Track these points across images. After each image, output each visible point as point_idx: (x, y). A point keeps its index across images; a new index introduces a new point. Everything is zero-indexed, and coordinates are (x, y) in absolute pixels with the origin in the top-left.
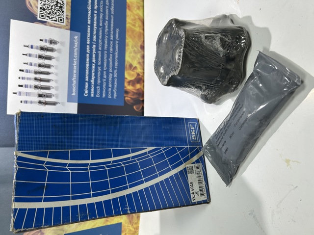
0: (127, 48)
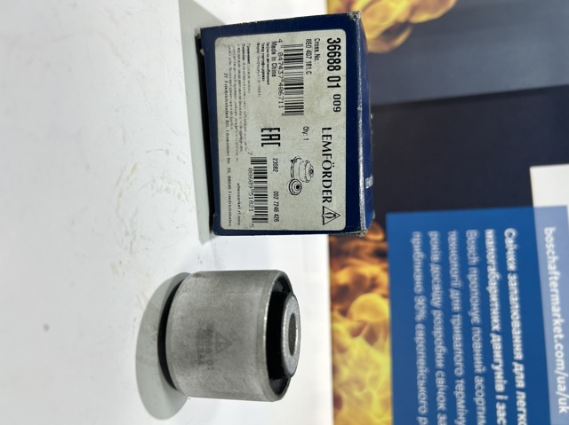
0: (388, 394)
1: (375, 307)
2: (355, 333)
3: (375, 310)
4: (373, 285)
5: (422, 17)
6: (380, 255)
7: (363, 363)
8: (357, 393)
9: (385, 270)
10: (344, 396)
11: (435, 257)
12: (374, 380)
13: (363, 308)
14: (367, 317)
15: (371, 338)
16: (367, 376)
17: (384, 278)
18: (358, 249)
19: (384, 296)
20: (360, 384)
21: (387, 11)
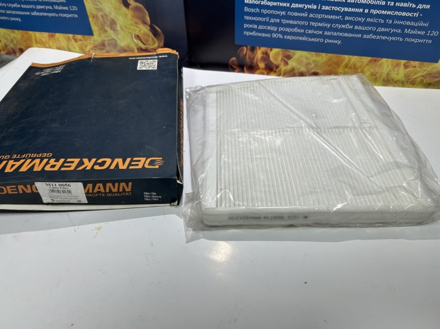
0: (313, 53)
1: (275, 54)
2: (286, 63)
3: (277, 54)
4: (266, 54)
5: (148, 19)
6: (253, 49)
7: (300, 62)
8: (312, 66)
9: (260, 48)
10: (313, 71)
11: (256, 27)
12: (307, 58)
13: (276, 59)
14: (280, 58)
15: (289, 57)
16: (305, 61)
17: (263, 49)
18: (249, 58)
19: (271, 50)
20: (308, 64)
21: (145, 34)
